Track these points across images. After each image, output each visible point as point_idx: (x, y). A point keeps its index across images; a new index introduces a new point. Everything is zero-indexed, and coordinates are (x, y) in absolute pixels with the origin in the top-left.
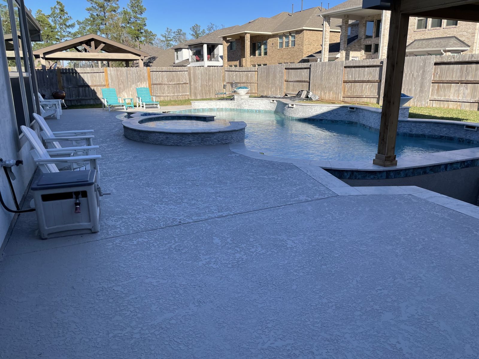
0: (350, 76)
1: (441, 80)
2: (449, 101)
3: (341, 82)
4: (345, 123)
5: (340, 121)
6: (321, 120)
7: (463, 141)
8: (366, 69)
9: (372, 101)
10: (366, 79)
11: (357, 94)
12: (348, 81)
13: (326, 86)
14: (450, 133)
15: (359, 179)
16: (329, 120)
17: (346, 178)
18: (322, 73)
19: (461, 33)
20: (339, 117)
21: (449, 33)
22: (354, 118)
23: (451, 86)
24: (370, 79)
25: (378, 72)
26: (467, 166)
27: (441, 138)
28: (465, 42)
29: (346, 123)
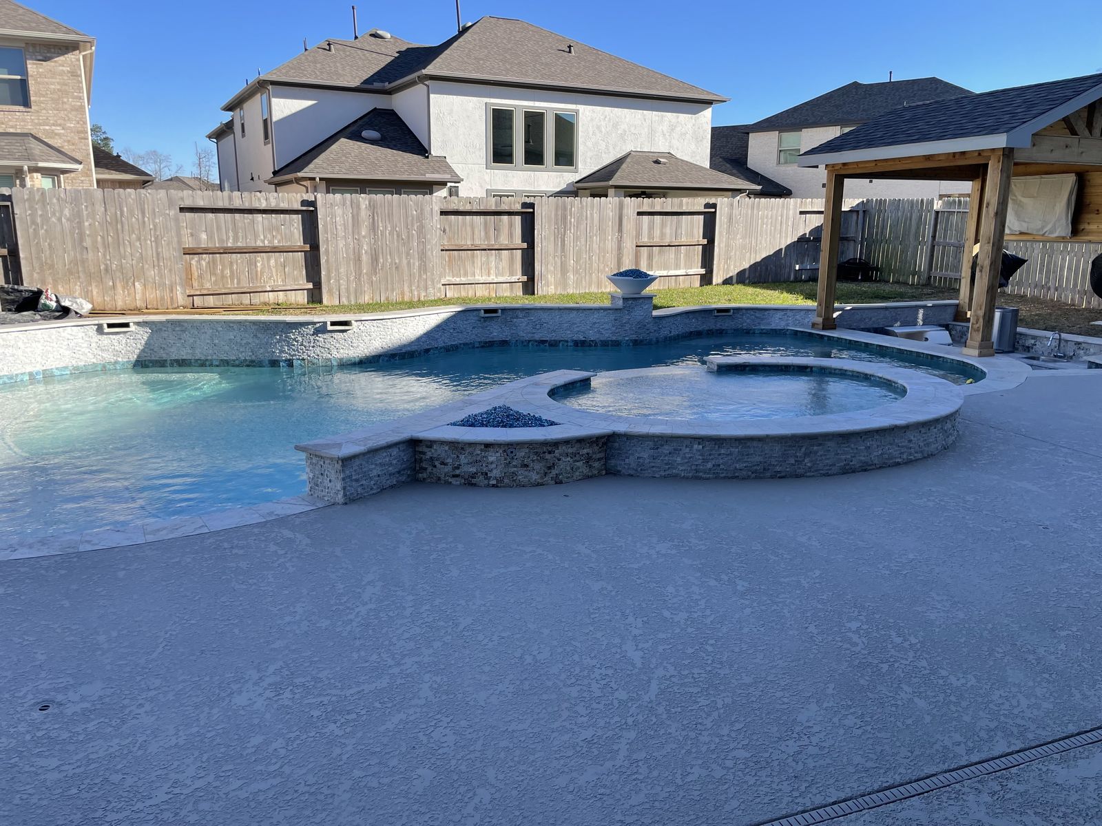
0: (204, 236)
3: (170, 252)
4: (473, 347)
5: (462, 346)
8: (259, 217)
9: (293, 298)
10: (263, 242)
11: (238, 283)
12: (199, 248)
13: (106, 265)
18: (80, 223)
20: (460, 335)
22: (495, 332)
24: (276, 243)
25: (298, 225)
28: (63, 150)
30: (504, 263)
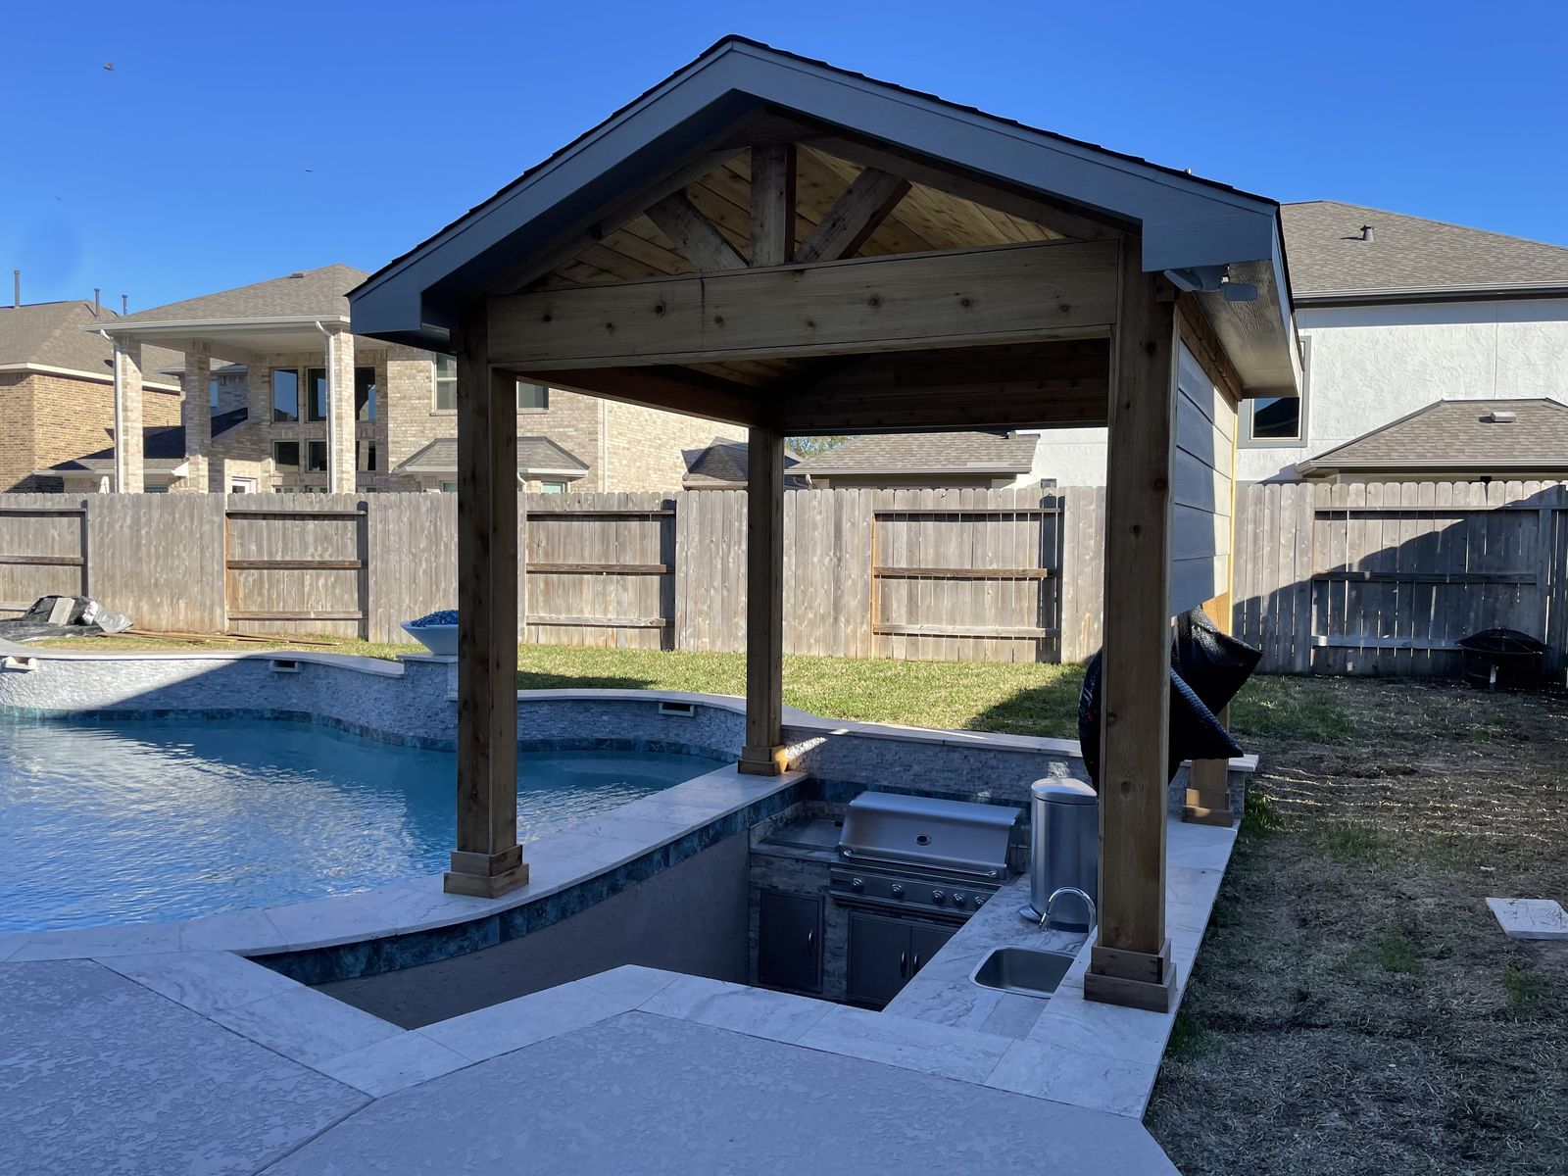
0: (254, 547)
1: (553, 565)
2: (581, 625)
3: (216, 566)
4: (262, 718)
5: (241, 713)
6: (161, 713)
7: (661, 749)
8: (311, 524)
9: (342, 630)
10: (313, 556)
11: (284, 607)
12: (244, 562)
13: (156, 579)
14: (624, 729)
15: (403, 967)
16: (195, 712)
17: (351, 976)
18: (138, 531)
19: (561, 430)
20: (237, 696)
21: (528, 427)
22: (294, 698)
23: (581, 582)
24: (327, 558)
25: (352, 534)
26: (715, 840)
27: (598, 747)
28: (574, 454)
29: (269, 719)
30: (629, 597)
